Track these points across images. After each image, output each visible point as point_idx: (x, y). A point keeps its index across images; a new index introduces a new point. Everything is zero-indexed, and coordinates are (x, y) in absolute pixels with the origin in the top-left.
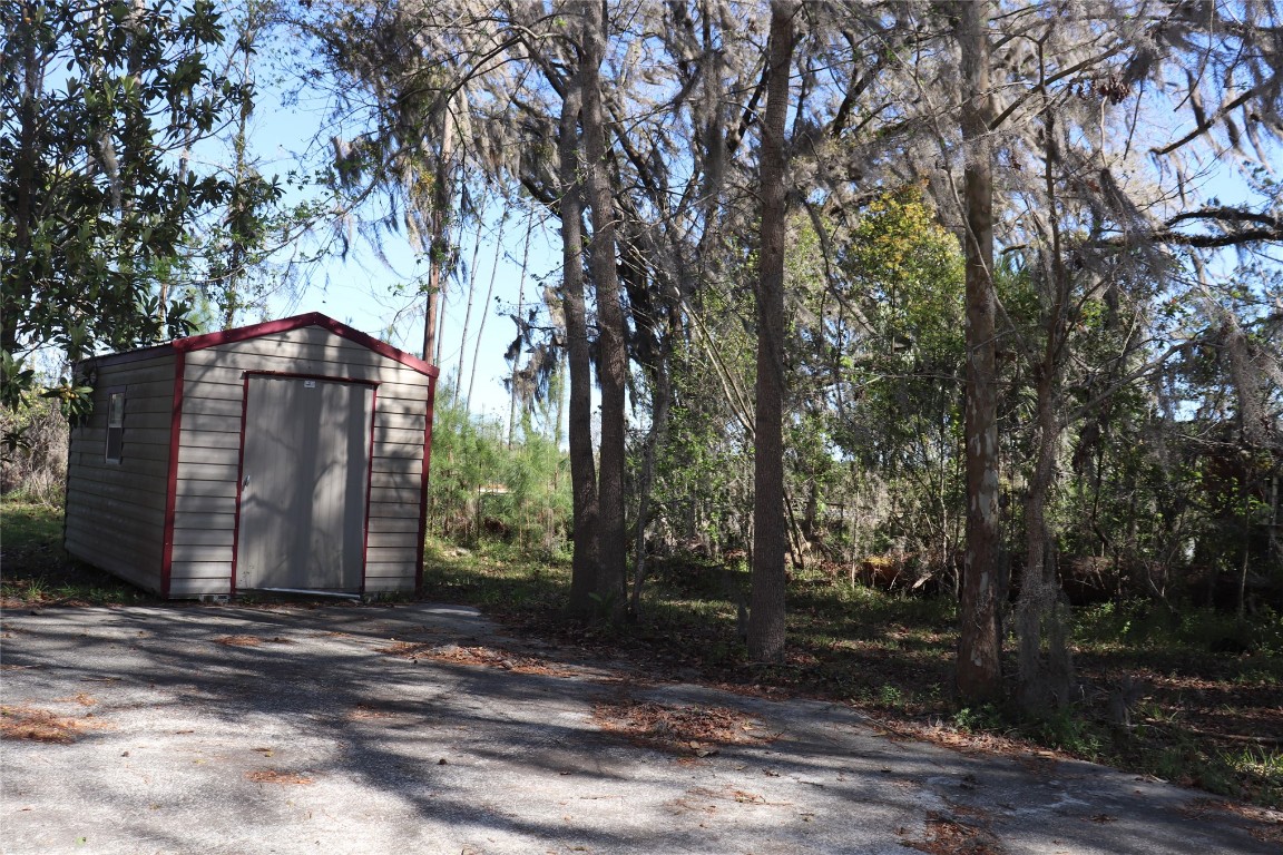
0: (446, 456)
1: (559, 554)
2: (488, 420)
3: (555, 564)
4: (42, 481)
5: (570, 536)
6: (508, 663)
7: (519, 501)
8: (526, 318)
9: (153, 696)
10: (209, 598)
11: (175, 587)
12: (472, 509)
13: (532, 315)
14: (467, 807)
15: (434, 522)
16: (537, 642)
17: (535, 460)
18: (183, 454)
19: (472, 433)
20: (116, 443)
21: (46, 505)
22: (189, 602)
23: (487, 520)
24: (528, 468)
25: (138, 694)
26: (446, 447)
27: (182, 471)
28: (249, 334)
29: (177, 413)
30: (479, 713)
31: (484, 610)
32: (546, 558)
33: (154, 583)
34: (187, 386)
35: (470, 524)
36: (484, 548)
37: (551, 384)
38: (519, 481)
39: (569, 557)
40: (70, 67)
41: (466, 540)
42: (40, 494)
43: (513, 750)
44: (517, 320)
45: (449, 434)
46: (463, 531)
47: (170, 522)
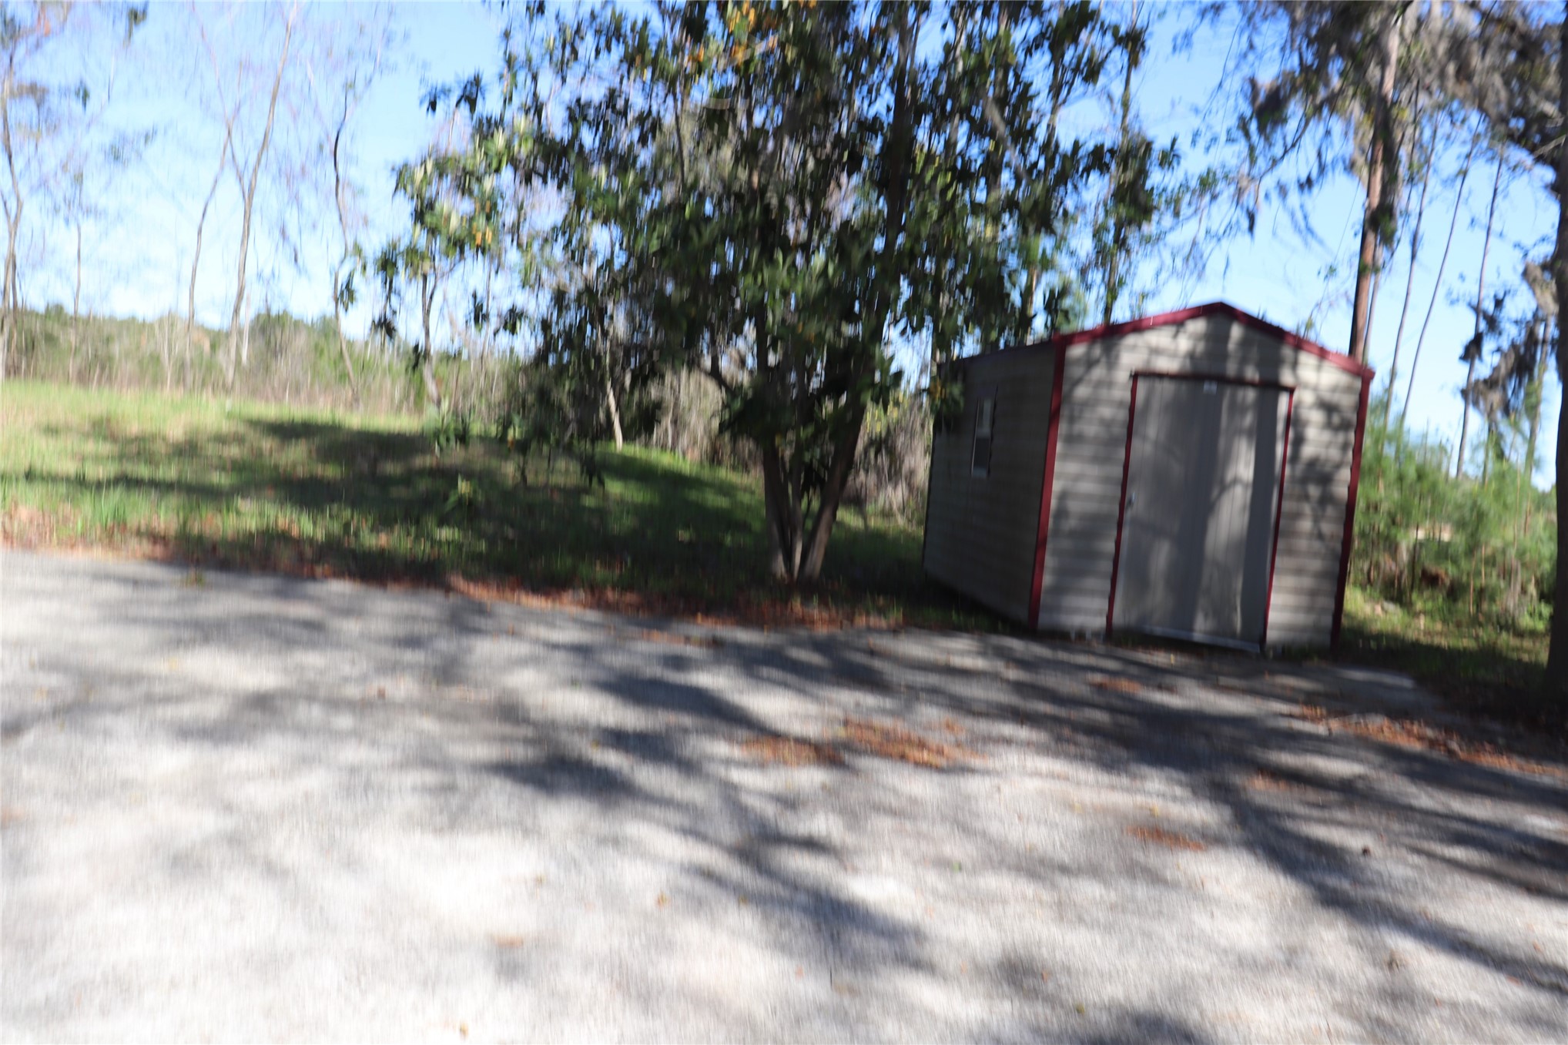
0: (1375, 484)
1: (1526, 621)
2: (1432, 441)
3: (1520, 634)
4: (896, 495)
5: (1542, 597)
6: (1454, 745)
7: (1471, 550)
8: (1489, 306)
9: (1023, 733)
10: (1081, 635)
11: (1044, 620)
12: (1404, 556)
13: (1499, 303)
14: (1399, 910)
15: (1358, 567)
16: (1497, 727)
17: (1499, 494)
18: (1059, 466)
19: (1410, 456)
20: (984, 452)
21: (901, 521)
22: (1059, 637)
23: (1424, 572)
24: (1487, 503)
25: (1007, 729)
26: (1377, 471)
27: (1057, 486)
28: (1137, 326)
29: (1054, 417)
30: (1415, 803)
31: (1421, 680)
32: (1508, 625)
33: (1022, 613)
34: (1065, 388)
35: (1401, 573)
36: (1419, 605)
37: (1528, 395)
38: (1473, 522)
39: (1541, 626)
40: (944, 27)
41: (1394, 592)
42: (895, 507)
43: (1459, 853)
44: (1477, 309)
45: (1379, 458)
46: (1393, 584)
47: (1041, 545)
